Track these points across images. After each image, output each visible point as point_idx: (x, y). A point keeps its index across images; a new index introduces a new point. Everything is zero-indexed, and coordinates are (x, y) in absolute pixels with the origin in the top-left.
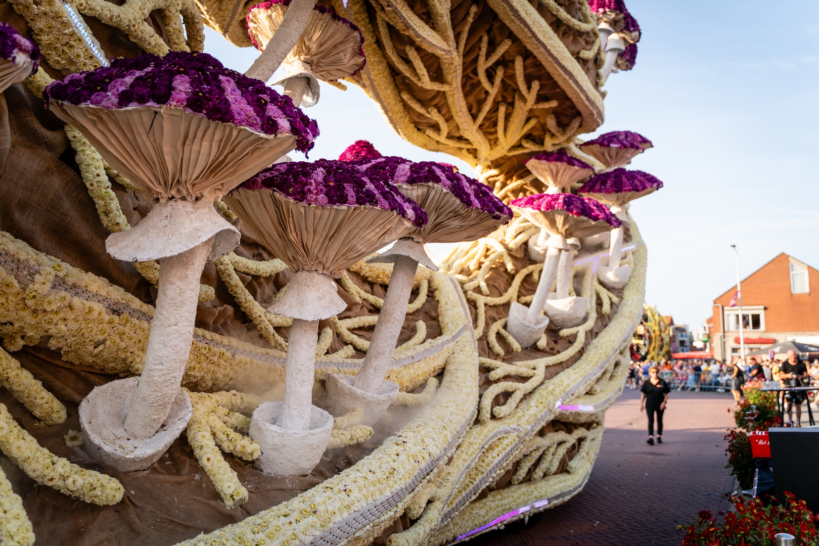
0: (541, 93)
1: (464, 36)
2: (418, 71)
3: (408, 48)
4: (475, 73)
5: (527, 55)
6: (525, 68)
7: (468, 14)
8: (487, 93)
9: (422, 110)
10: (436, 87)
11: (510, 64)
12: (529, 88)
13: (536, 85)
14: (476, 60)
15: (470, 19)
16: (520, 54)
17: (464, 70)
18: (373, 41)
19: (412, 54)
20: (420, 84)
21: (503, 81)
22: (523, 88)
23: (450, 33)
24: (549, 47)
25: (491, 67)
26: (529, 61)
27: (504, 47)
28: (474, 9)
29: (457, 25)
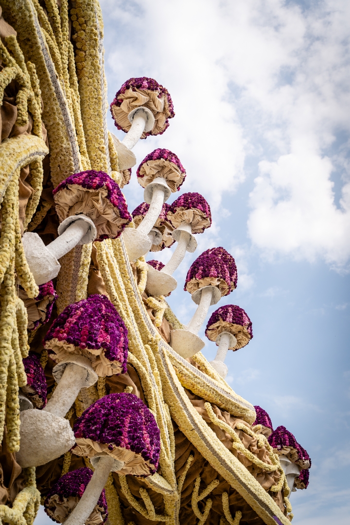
0: (243, 520)
1: (183, 478)
2: (148, 508)
3: (141, 490)
4: (190, 506)
5: (231, 492)
6: (230, 501)
7: (186, 463)
8: (198, 520)
10: (159, 519)
11: (217, 498)
12: (233, 517)
13: (239, 515)
14: (190, 496)
15: (188, 466)
16: (225, 491)
17: (182, 503)
18: (111, 483)
19: (144, 495)
20: (147, 517)
21: (211, 510)
22: (228, 517)
23: (173, 478)
24: (249, 486)
25: (202, 501)
26: (233, 496)
27: (213, 486)
28: (191, 459)
29: (178, 471)
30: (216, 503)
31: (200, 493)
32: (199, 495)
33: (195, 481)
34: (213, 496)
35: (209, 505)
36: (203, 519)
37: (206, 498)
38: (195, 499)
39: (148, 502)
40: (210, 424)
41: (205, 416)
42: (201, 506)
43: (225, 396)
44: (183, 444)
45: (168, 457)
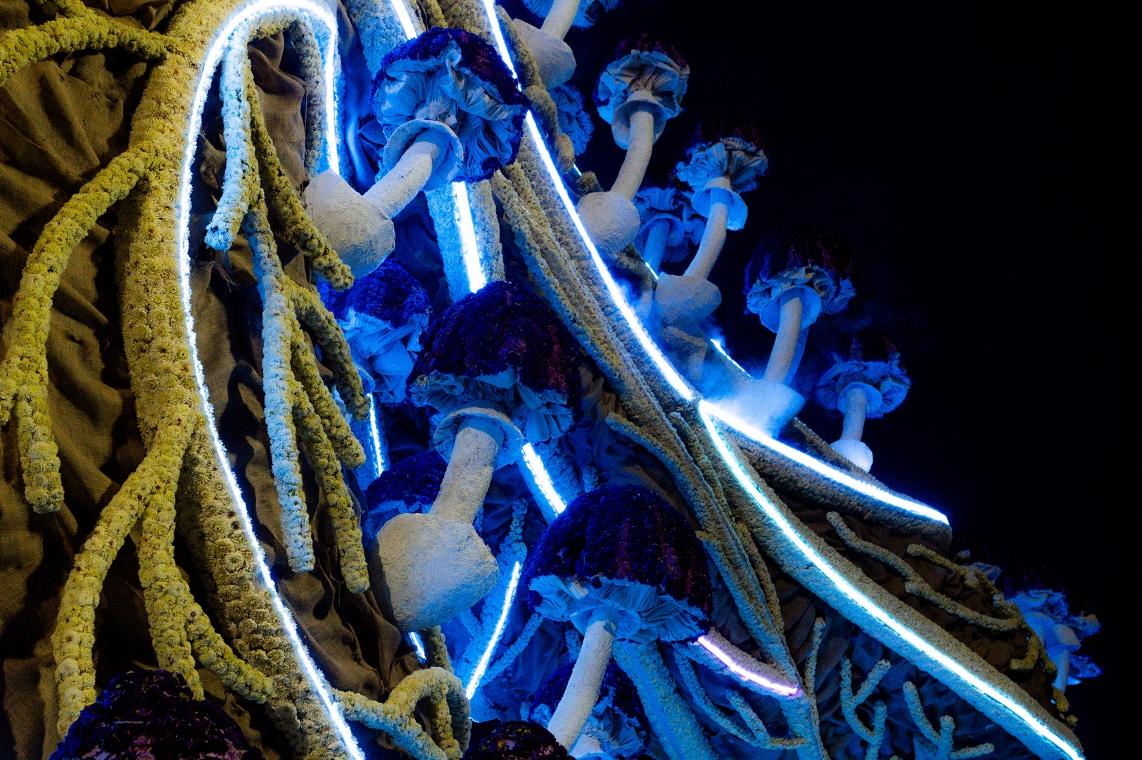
30: (895, 706)
31: (856, 687)
32: (855, 693)
33: (839, 667)
34: (883, 694)
35: (881, 712)
36: (875, 739)
37: (873, 698)
38: (849, 703)
39: (747, 714)
42: (864, 714)
44: (797, 597)
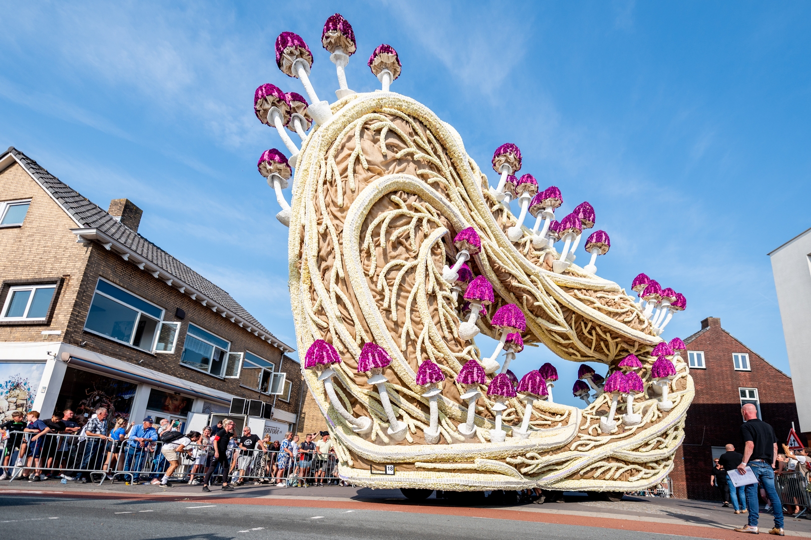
0: (612, 336)
1: (573, 324)
2: (559, 338)
4: (583, 334)
5: (600, 326)
6: (601, 330)
7: (571, 318)
8: (592, 339)
9: (566, 350)
10: (568, 341)
11: (595, 329)
12: (606, 336)
13: (608, 334)
14: (581, 330)
15: (573, 319)
16: (597, 326)
17: (577, 334)
19: (554, 334)
20: (561, 342)
21: (595, 335)
22: (604, 336)
23: (566, 325)
24: (608, 322)
25: (589, 331)
26: (602, 327)
27: (590, 325)
28: (573, 316)
29: (569, 322)
31: (586, 328)
33: (580, 323)
34: (593, 328)
36: (594, 338)
37: (591, 330)
38: (585, 331)
39: (557, 336)
40: (580, 299)
41: (575, 296)
42: (590, 333)
43: (587, 284)
44: (567, 311)
45: (560, 318)
